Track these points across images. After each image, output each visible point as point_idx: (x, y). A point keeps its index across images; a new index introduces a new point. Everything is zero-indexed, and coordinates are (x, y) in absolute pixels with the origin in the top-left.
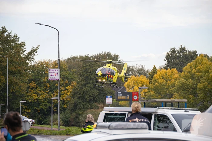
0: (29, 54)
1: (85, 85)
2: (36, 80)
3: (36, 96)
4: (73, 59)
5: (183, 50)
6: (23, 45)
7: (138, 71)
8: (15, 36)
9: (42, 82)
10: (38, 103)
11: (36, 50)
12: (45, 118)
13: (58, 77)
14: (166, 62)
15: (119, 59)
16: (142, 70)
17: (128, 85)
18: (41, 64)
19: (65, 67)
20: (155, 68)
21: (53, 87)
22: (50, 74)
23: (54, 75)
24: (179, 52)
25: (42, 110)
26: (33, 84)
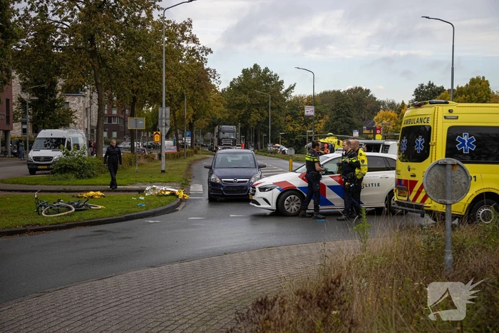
0: (287, 91)
1: (336, 119)
2: (291, 114)
3: (291, 129)
4: (325, 93)
5: (431, 85)
6: (282, 82)
7: (389, 105)
8: (276, 75)
9: (297, 116)
10: (293, 134)
11: (293, 88)
12: (300, 149)
13: (312, 114)
14: (414, 97)
15: (370, 94)
16: (393, 103)
17: (378, 120)
18: (296, 98)
19: (318, 101)
20: (403, 103)
21: (307, 121)
22: (306, 111)
23: (309, 111)
24: (427, 88)
25: (297, 141)
26: (289, 118)
